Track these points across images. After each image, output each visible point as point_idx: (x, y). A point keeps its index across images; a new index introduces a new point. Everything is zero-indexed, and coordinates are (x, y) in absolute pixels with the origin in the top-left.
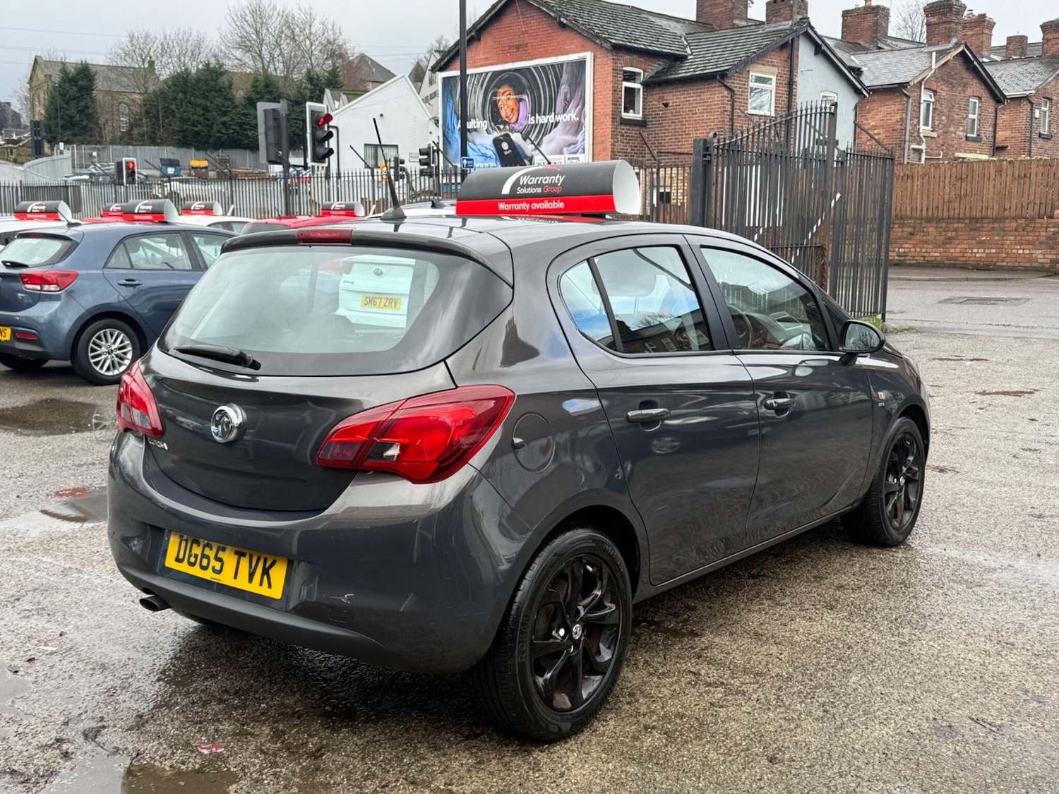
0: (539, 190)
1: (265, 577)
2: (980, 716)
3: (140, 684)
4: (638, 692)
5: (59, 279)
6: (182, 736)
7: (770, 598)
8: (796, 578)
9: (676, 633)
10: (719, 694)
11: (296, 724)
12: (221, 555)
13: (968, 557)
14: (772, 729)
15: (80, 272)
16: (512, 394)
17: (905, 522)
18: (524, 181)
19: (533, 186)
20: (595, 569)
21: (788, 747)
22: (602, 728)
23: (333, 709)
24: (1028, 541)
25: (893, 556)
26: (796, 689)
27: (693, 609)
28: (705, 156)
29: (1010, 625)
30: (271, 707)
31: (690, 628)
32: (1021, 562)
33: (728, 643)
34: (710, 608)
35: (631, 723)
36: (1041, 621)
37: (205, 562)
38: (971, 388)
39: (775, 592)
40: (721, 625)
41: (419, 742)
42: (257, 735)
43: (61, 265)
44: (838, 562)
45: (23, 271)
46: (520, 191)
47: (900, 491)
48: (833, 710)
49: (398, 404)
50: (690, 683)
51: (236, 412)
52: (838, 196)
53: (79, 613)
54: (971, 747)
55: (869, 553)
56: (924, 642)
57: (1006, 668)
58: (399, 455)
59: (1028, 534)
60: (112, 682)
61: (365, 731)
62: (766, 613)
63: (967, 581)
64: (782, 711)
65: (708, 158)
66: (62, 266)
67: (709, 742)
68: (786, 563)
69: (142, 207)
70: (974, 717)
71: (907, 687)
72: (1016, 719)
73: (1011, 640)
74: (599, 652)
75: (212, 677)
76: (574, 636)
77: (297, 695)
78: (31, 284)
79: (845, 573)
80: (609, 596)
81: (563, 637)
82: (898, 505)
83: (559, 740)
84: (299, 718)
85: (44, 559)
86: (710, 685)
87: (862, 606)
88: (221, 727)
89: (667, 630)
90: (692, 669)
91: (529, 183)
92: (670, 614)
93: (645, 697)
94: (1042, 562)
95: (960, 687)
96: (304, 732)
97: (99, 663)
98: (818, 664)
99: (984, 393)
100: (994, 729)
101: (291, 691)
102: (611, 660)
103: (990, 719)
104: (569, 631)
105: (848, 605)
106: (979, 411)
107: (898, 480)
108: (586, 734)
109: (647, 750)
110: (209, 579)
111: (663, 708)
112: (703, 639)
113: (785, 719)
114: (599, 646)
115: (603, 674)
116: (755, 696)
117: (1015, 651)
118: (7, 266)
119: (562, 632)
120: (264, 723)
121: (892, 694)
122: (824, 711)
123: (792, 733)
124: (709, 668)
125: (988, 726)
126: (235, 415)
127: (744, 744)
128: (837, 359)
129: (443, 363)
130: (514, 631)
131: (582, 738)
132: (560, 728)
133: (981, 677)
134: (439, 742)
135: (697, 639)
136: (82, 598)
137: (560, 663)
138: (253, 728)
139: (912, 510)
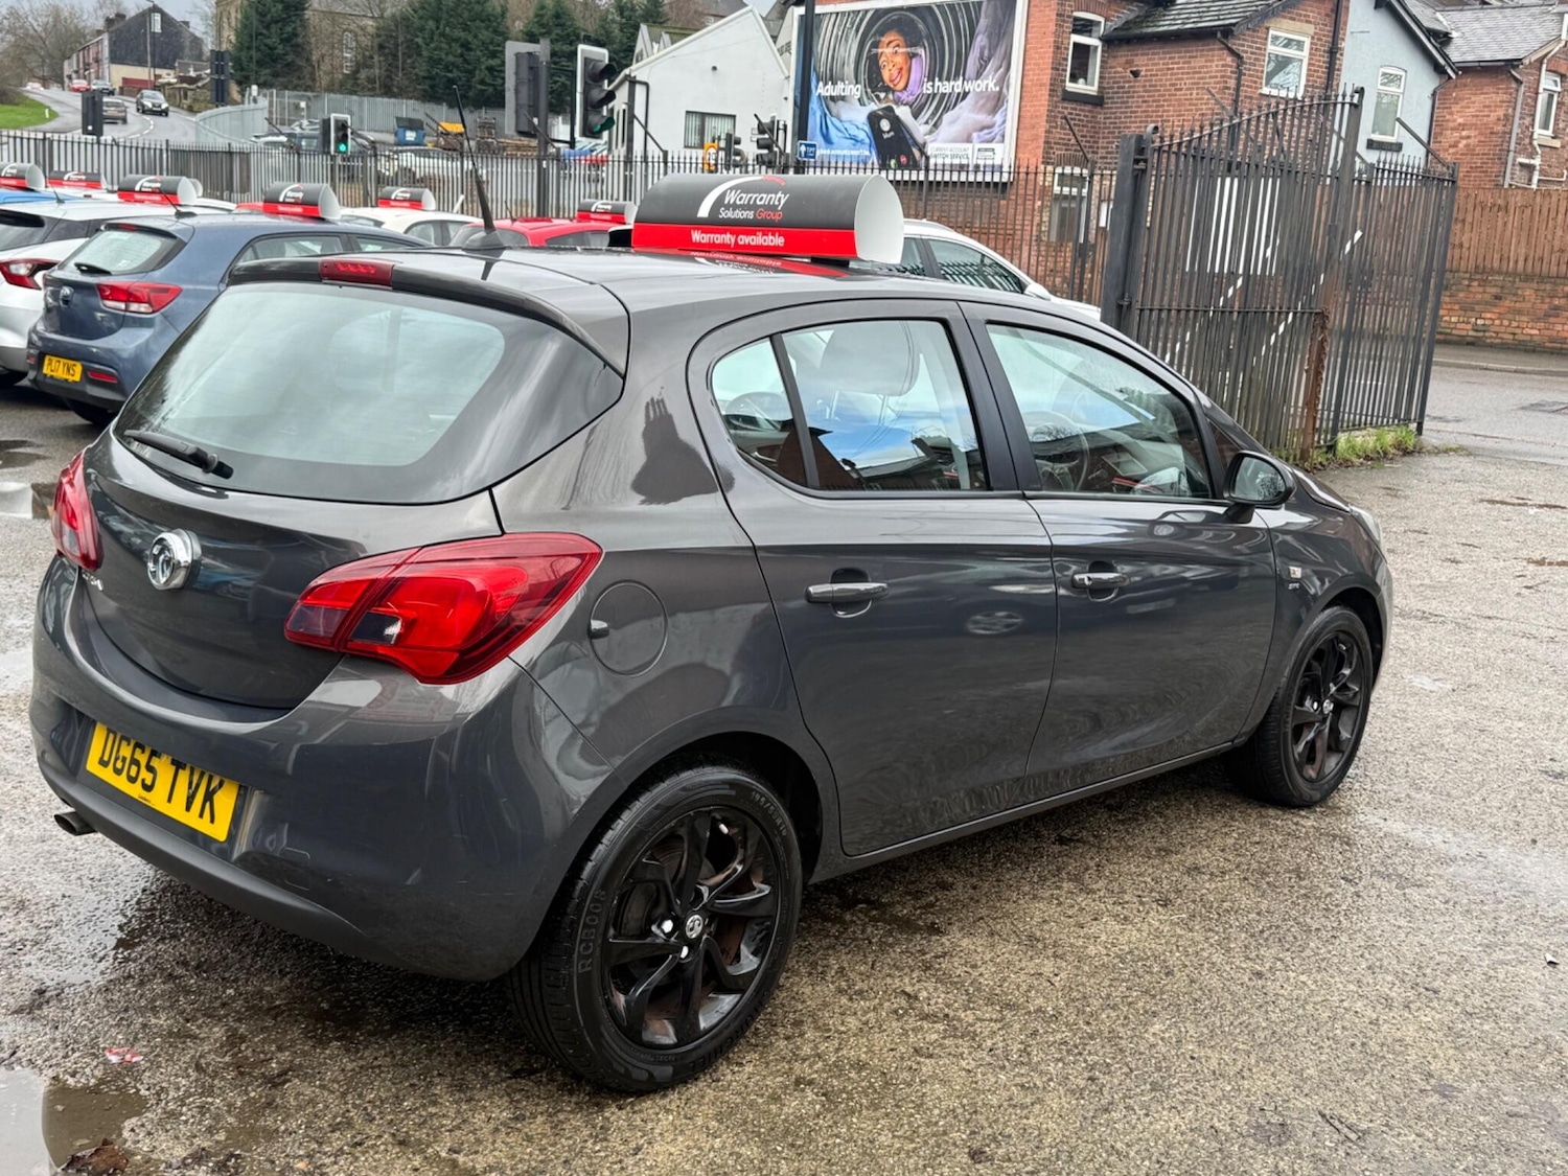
0: (750, 215)
1: (208, 805)
2: (1339, 1111)
3: (61, 939)
4: (810, 1019)
5: (152, 295)
6: (90, 1030)
7: (1076, 879)
8: (1129, 848)
9: (908, 926)
10: (933, 1033)
11: (267, 1027)
12: (155, 762)
13: (1417, 836)
14: (995, 1102)
15: (184, 287)
16: (598, 551)
17: (1327, 771)
18: (731, 198)
19: (744, 207)
20: (736, 830)
21: (1009, 1136)
22: (729, 1077)
23: (332, 1007)
24: (1525, 816)
25: (1297, 824)
26: (1059, 1036)
27: (945, 886)
28: (1137, 161)
29: (1445, 958)
30: (241, 994)
31: (931, 918)
32: (1502, 850)
33: (979, 950)
34: (974, 888)
35: (778, 1071)
36: (1498, 955)
37: (133, 773)
38: (1524, 553)
39: (1087, 869)
40: (982, 918)
41: (439, 1075)
42: (203, 1039)
43: (157, 274)
44: (1207, 825)
45: (103, 280)
46: (724, 214)
47: (1324, 721)
48: (1104, 1079)
49: (406, 554)
50: (896, 1012)
51: (185, 543)
52: (1358, 234)
53: (23, 815)
54: (1304, 1164)
55: (1261, 816)
56: (1292, 975)
57: (1410, 1032)
58: (399, 635)
59: (1529, 803)
60: (24, 932)
61: (366, 1048)
62: (1060, 904)
63: (1401, 876)
64: (1023, 1071)
65: (1142, 165)
66: (158, 277)
67: (887, 1115)
68: (1123, 822)
69: (290, 194)
70: (1327, 1112)
71: (1237, 1050)
72: (1394, 1122)
73: (1436, 985)
74: (737, 958)
75: (174, 936)
76: (688, 934)
77: (286, 981)
78: (113, 300)
79: (1208, 847)
80: (760, 872)
81: (669, 935)
82: (1319, 744)
83: (655, 1091)
84: (275, 1018)
85: (10, 725)
86: (925, 1017)
87: (1215, 905)
88: (153, 1021)
89: (895, 919)
90: (908, 989)
91: (738, 202)
92: (909, 894)
93: (817, 1028)
94: (1535, 853)
95: (1323, 1058)
96: (274, 1041)
97: (19, 899)
98: (1109, 996)
99: (1541, 563)
100: (1353, 1136)
101: (280, 971)
102: (755, 971)
103: (1353, 1119)
104: (679, 925)
105: (1194, 902)
106: (1524, 591)
107: (1321, 704)
108: (701, 1084)
109: (785, 1120)
110: (136, 797)
111: (838, 1050)
112: (944, 940)
113: (1022, 1086)
114: (739, 949)
115: (741, 991)
116: (989, 1043)
117: (1435, 1004)
118: (82, 271)
119: (668, 926)
120: (220, 1020)
121: (1208, 1058)
122: (1090, 1079)
123: (1025, 1111)
124: (936, 989)
125: (1346, 1130)
126: (183, 547)
127: (941, 1123)
128: (1221, 510)
129: (487, 493)
130: (574, 924)
131: (693, 1090)
132: (651, 1075)
133: (1363, 1044)
134: (470, 1076)
135: (934, 938)
136: (37, 791)
137: (658, 975)
138: (200, 1027)
139: (1343, 752)
